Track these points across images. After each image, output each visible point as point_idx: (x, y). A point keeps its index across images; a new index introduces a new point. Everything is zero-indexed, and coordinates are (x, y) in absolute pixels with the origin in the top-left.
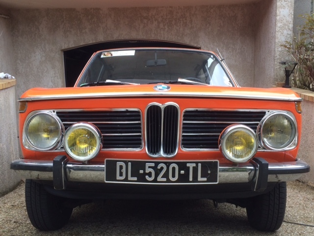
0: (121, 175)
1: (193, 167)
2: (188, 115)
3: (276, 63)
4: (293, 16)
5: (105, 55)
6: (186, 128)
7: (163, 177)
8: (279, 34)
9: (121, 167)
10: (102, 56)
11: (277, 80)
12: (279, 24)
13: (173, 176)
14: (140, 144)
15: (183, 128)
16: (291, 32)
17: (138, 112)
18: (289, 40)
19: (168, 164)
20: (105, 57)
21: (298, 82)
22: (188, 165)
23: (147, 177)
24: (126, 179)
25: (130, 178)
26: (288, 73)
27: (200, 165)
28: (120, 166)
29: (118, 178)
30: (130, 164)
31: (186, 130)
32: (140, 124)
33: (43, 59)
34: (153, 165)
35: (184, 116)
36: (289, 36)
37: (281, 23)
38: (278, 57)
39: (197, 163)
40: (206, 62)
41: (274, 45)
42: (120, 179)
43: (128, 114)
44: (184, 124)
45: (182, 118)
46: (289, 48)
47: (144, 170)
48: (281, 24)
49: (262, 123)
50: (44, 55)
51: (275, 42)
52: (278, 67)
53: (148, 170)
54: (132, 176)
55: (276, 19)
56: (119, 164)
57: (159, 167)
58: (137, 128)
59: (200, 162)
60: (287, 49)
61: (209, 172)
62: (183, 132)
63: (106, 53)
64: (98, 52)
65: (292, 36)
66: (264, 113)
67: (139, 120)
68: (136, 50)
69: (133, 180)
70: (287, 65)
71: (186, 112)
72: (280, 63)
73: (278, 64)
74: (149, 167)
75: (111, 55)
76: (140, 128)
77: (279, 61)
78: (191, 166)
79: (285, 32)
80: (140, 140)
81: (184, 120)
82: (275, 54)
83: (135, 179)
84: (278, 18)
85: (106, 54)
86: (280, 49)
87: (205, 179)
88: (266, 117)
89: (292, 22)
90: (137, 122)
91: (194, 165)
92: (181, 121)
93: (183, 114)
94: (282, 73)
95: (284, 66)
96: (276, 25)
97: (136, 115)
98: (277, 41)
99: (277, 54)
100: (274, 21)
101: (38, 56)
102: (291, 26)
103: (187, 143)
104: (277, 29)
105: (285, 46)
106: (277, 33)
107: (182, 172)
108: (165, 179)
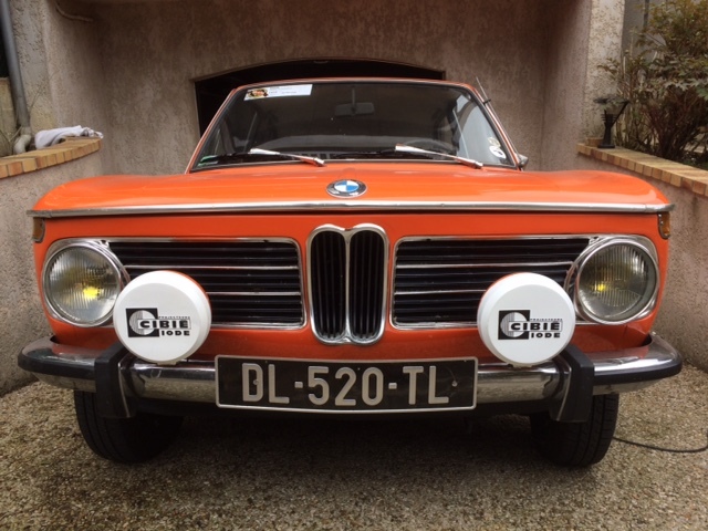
0: (253, 391)
1: (418, 374)
2: (407, 252)
3: (587, 100)
4: (623, 8)
5: (252, 95)
6: (402, 279)
7: (348, 397)
8: (596, 42)
9: (253, 374)
10: (247, 98)
11: (587, 133)
12: (596, 25)
13: (372, 395)
14: (301, 314)
15: (397, 280)
16: (617, 40)
17: (292, 245)
18: (616, 55)
19: (359, 370)
20: (252, 98)
21: (624, 135)
22: (406, 370)
23: (312, 397)
24: (265, 401)
25: (273, 398)
26: (609, 120)
27: (433, 369)
28: (250, 371)
29: (247, 396)
30: (272, 368)
31: (403, 285)
32: (297, 272)
33: (159, 97)
34: (325, 370)
35: (398, 253)
36: (614, 47)
37: (601, 21)
38: (592, 88)
39: (426, 366)
40: (454, 104)
41: (584, 64)
42: (250, 401)
43: (268, 249)
44: (398, 271)
45: (394, 258)
46: (614, 72)
47: (306, 382)
48: (601, 24)
49: (580, 264)
50: (159, 89)
51: (587, 59)
52: (591, 108)
53: (313, 382)
54: (277, 395)
55: (591, 14)
56: (247, 367)
57: (339, 375)
58: (292, 280)
59: (433, 364)
60: (609, 73)
61: (455, 384)
62: (397, 289)
63: (255, 91)
64: (239, 89)
65: (620, 46)
66: (586, 242)
67: (295, 263)
68: (314, 84)
69: (280, 404)
70: (609, 105)
71: (403, 244)
72: (595, 101)
73: (591, 102)
74: (317, 375)
75: (265, 95)
76: (298, 280)
77: (592, 96)
78: (413, 372)
79: (607, 40)
80: (300, 306)
81: (398, 262)
82: (585, 83)
83: (286, 400)
84: (594, 11)
85: (254, 94)
86: (595, 73)
87: (445, 400)
88: (591, 250)
89: (621, 20)
90: (291, 267)
91: (421, 369)
92: (390, 265)
93: (395, 249)
94: (598, 120)
95: (604, 107)
96: (590, 24)
97: (287, 253)
98: (590, 57)
99: (590, 83)
100: (586, 18)
101: (148, 93)
102: (619, 27)
103: (404, 312)
104: (593, 33)
105: (607, 68)
106: (591, 42)
107: (393, 385)
108: (352, 402)
